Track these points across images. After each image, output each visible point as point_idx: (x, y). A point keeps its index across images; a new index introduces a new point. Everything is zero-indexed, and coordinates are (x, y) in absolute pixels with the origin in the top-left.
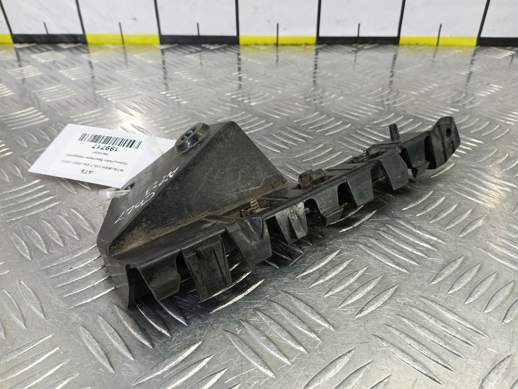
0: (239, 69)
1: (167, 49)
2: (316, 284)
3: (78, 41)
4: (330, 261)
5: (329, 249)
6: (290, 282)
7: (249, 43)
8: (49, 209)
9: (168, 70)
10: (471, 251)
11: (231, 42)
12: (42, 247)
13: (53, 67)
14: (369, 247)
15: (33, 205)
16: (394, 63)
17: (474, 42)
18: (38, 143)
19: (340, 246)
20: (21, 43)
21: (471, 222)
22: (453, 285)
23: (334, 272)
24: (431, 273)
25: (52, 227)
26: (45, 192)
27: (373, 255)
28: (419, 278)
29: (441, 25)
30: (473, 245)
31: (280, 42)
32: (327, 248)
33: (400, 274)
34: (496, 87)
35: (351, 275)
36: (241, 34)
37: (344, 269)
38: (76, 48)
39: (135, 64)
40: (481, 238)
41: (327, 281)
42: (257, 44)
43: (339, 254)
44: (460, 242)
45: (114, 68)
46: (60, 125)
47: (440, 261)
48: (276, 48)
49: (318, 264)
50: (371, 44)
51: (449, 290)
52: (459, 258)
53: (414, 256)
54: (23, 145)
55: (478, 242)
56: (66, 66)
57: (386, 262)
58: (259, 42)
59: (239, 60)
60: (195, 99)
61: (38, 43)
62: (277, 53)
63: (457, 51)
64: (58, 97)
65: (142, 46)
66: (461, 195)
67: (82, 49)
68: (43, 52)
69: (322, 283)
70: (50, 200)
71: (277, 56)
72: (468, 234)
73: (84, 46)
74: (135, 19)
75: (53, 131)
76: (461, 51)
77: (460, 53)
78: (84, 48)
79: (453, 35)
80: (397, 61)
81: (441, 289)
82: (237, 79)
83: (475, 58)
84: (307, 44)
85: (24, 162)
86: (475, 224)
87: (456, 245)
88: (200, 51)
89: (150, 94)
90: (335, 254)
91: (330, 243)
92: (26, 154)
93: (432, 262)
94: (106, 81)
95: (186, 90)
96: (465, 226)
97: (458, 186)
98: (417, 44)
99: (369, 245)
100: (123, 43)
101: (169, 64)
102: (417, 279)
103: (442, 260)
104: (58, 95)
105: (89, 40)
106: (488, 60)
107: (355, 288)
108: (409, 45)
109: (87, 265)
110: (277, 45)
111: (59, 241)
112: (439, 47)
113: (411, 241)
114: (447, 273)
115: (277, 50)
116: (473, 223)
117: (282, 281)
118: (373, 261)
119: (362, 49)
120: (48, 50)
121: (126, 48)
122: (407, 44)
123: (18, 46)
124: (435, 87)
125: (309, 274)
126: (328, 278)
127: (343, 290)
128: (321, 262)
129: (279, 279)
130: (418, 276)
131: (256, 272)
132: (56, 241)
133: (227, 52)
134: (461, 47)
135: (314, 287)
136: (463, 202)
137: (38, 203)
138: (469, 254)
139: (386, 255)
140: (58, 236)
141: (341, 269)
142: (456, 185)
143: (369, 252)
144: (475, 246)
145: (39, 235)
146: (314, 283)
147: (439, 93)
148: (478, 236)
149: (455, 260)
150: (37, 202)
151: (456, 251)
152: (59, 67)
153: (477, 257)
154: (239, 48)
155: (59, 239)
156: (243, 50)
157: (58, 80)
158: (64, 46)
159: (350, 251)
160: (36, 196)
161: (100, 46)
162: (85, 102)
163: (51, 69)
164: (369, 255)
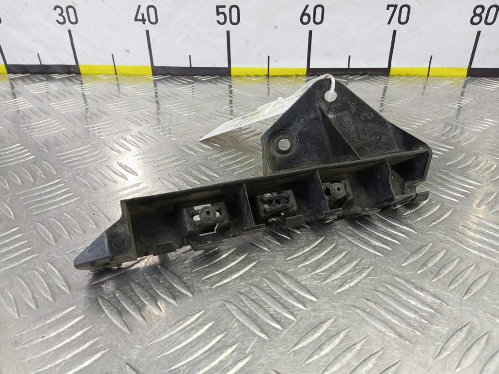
0: (231, 102)
1: (159, 80)
2: (310, 360)
3: (71, 71)
4: (325, 332)
5: (324, 315)
6: (281, 359)
7: (240, 75)
8: (25, 262)
9: (160, 102)
10: (477, 316)
11: (223, 73)
12: (14, 310)
13: (44, 99)
14: (368, 313)
15: (8, 258)
16: (384, 95)
17: (465, 73)
18: (20, 184)
19: (336, 311)
20: (15, 73)
21: (476, 280)
22: (460, 361)
23: (329, 345)
24: (435, 345)
25: (26, 285)
26: (23, 242)
27: (373, 322)
28: (423, 352)
29: (432, 56)
30: (479, 310)
31: (270, 74)
32: (322, 314)
33: (402, 347)
34: (490, 122)
35: (349, 349)
36: (232, 66)
37: (341, 342)
38: (68, 79)
39: (128, 96)
40: (487, 301)
41: (322, 357)
42: (248, 76)
43: (334, 322)
44: (465, 305)
45: (106, 101)
46: (45, 164)
47: (445, 330)
48: (267, 80)
49: (313, 335)
50: (361, 75)
51: (456, 368)
52: (465, 326)
53: (416, 324)
54: (5, 187)
55: (484, 305)
56: (58, 98)
57: (386, 333)
58: (250, 74)
59: (231, 92)
60: (185, 134)
61: (31, 73)
62: (268, 84)
63: (448, 82)
64: (46, 132)
65: (134, 76)
66: (462, 248)
67: (74, 80)
68: (36, 82)
69: (316, 360)
70: (27, 252)
71: (268, 88)
72: (473, 295)
73: (77, 76)
74: (128, 51)
75: (37, 171)
76: (451, 82)
77: (451, 84)
78: (76, 79)
79: (443, 66)
80: (387, 94)
81: (447, 366)
82: (229, 112)
83: (466, 89)
84: (297, 76)
85: (4, 206)
86: (480, 283)
87: (461, 309)
88: (193, 83)
89: (140, 129)
90: (331, 321)
91: (325, 307)
92: (7, 197)
93: (437, 332)
94: (95, 115)
95: (176, 125)
96: (469, 285)
97: (459, 236)
98: (408, 75)
99: (368, 310)
100: (116, 74)
101: (160, 96)
102: (421, 354)
103: (447, 329)
104: (46, 130)
105: (82, 70)
106: (480, 92)
107: (353, 366)
108: (399, 75)
109: (59, 334)
110: (268, 76)
111: (31, 303)
112: (429, 78)
113: (413, 305)
114: (453, 344)
115: (268, 81)
116: (477, 282)
117: (272, 356)
118: (372, 330)
119: (352, 80)
120: (41, 81)
121: (118, 79)
122: (397, 75)
123: (12, 76)
124: (428, 122)
125: (302, 348)
126: (323, 353)
127: (341, 369)
128: (315, 332)
129: (269, 354)
130: (422, 350)
131: (243, 345)
132: (29, 303)
133: (218, 84)
134: (452, 78)
135: (307, 364)
136: (465, 255)
137: (13, 256)
138: (476, 321)
139: (386, 323)
140: (31, 297)
141: (337, 341)
142: (457, 235)
143: (367, 318)
144: (481, 310)
145: (11, 295)
146: (307, 359)
147: (432, 129)
148: (484, 298)
149: (461, 328)
150: (13, 254)
151: (461, 316)
152: (50, 100)
153: (484, 324)
154: (230, 80)
155: (32, 300)
156: (235, 82)
157: (48, 114)
158: (57, 76)
159: (347, 318)
160: (13, 247)
161: (93, 76)
162: (73, 137)
163: (42, 101)
164: (368, 323)
